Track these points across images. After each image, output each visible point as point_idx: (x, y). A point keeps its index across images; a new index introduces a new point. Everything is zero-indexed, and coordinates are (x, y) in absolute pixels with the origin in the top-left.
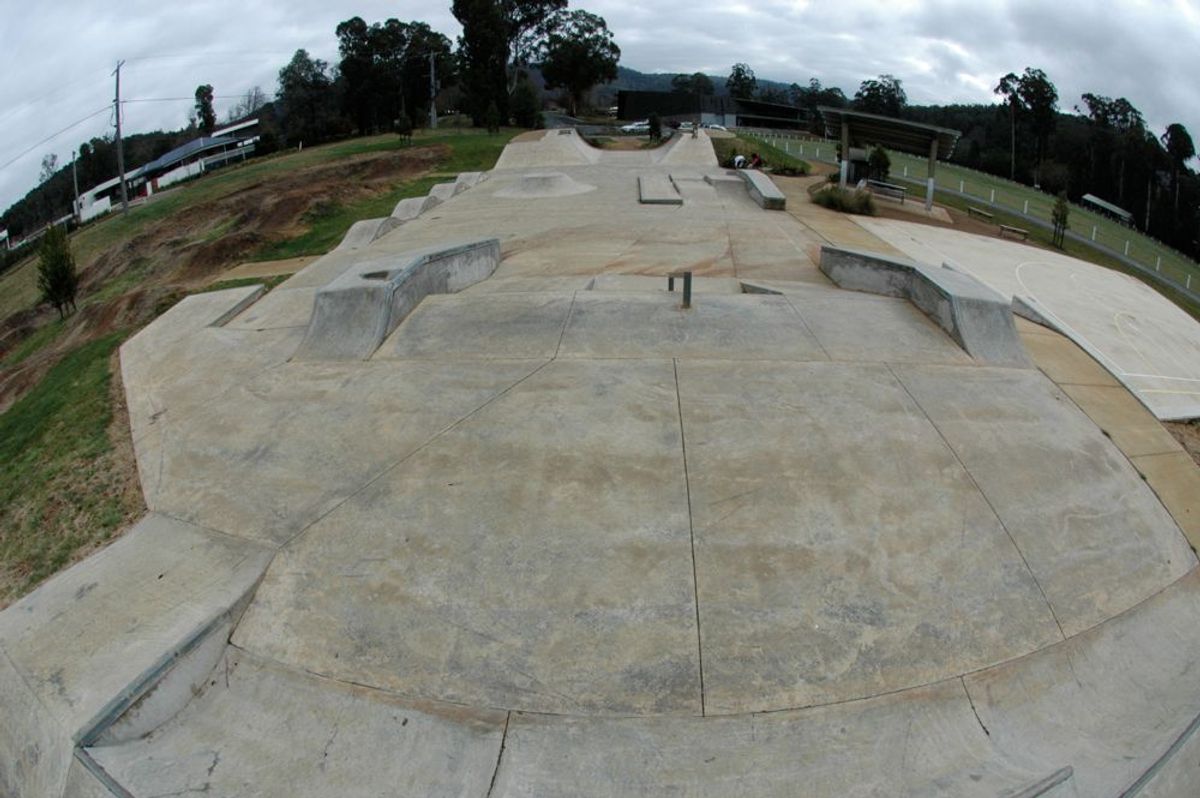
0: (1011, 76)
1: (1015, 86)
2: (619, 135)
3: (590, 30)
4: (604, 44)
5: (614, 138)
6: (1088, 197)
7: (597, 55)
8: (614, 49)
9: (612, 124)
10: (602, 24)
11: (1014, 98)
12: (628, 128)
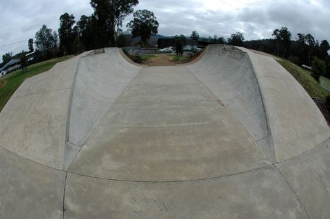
0: (277, 30)
1: (278, 33)
2: (158, 53)
3: (148, 17)
4: (153, 21)
5: (156, 55)
6: (303, 65)
7: (150, 25)
8: (157, 23)
9: (156, 50)
10: (153, 15)
11: (278, 37)
12: (162, 50)
